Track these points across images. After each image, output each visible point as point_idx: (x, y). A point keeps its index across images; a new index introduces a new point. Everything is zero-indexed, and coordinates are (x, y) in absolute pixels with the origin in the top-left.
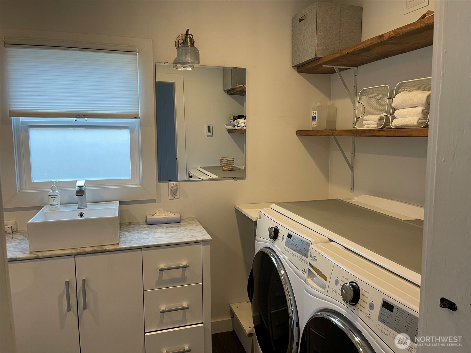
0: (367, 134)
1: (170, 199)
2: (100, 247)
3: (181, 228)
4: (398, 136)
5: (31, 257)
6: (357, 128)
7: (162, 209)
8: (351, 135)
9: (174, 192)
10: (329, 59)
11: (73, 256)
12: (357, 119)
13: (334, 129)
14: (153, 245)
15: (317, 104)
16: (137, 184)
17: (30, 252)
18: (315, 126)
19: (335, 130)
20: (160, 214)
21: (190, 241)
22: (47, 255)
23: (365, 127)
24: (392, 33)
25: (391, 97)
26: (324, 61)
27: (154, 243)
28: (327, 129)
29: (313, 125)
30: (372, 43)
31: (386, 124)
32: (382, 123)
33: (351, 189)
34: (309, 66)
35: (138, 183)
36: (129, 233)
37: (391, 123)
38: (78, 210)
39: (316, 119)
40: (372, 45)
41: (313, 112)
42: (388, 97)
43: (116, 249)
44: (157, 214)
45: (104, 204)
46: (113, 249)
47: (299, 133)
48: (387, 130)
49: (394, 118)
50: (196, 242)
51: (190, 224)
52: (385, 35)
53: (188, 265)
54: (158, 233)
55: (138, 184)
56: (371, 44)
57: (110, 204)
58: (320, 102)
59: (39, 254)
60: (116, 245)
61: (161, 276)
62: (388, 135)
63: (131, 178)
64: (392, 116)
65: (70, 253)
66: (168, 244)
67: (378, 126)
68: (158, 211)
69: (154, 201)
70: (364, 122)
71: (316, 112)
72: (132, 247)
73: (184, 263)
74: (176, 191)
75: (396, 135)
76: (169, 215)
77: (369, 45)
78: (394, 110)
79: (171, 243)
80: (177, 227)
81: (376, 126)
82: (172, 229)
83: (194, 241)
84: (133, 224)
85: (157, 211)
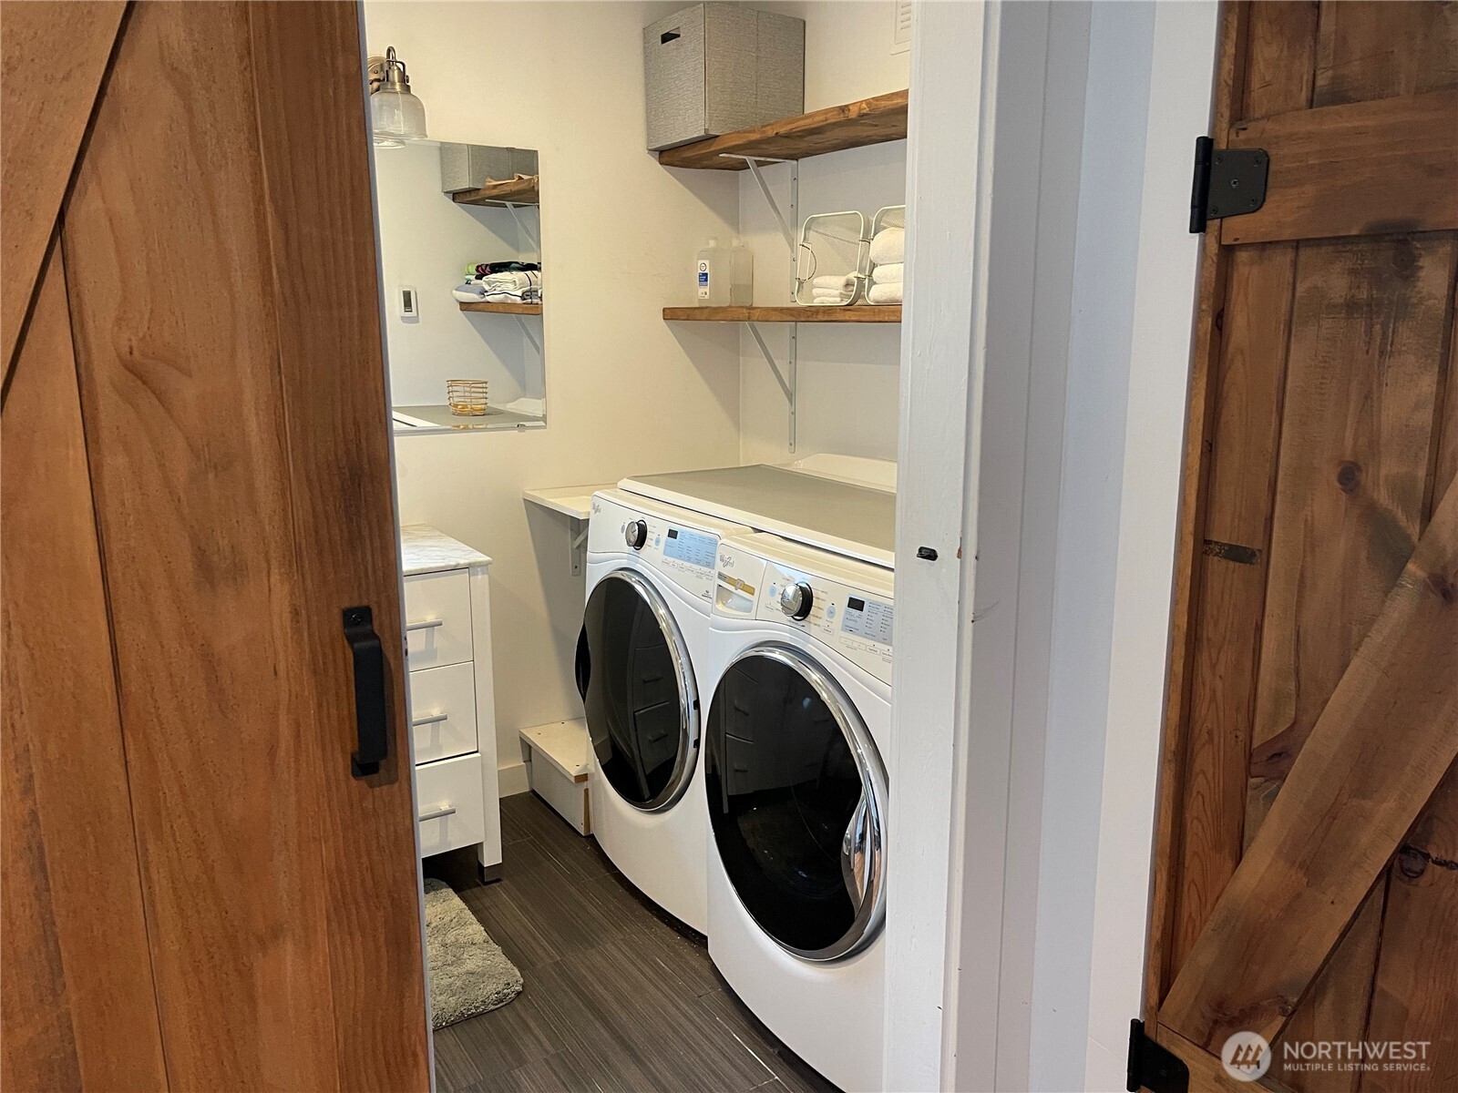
0: (820, 317)
4: (880, 322)
6: (801, 303)
8: (789, 319)
10: (737, 143)
12: (801, 283)
13: (749, 305)
15: (708, 244)
18: (707, 297)
19: (751, 308)
21: (443, 567)
23: (817, 302)
24: (864, 105)
25: (867, 240)
26: (726, 145)
28: (733, 305)
29: (700, 294)
30: (826, 120)
31: (858, 296)
32: (850, 293)
33: (791, 444)
34: (689, 154)
37: (868, 294)
39: (706, 280)
40: (827, 124)
41: (700, 262)
42: (861, 236)
47: (670, 314)
48: (860, 309)
49: (872, 283)
50: (456, 568)
52: (851, 107)
53: (439, 622)
56: (825, 123)
58: (716, 239)
62: (862, 319)
64: (869, 280)
67: (842, 300)
70: (815, 291)
71: (707, 263)
73: (432, 617)
75: (877, 319)
77: (821, 124)
78: (874, 266)
81: (839, 299)
83: (450, 566)
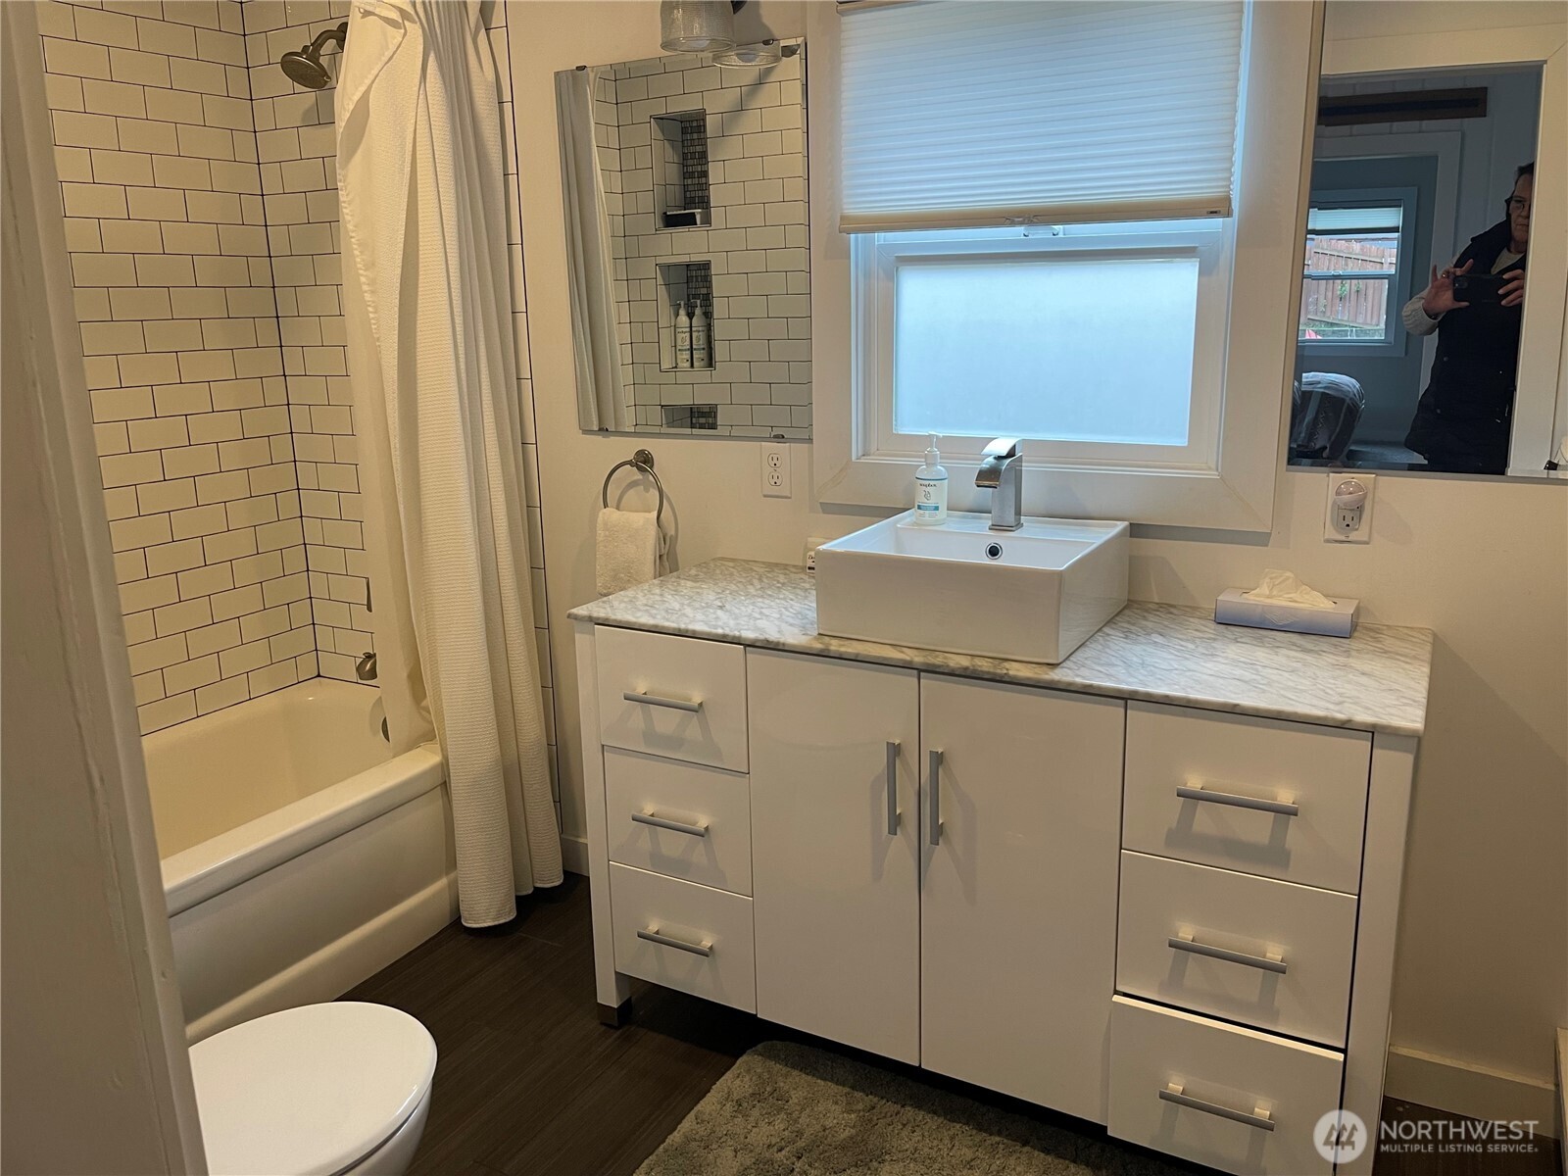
1: (1328, 541)
2: (997, 662)
3: (1331, 659)
5: (811, 648)
7: (1288, 574)
9: (1351, 515)
11: (915, 672)
14: (1167, 696)
16: (1206, 469)
17: (819, 634)
20: (1275, 593)
21: (1319, 718)
22: (850, 650)
27: (1176, 690)
35: (1213, 466)
36: (1126, 637)
38: (991, 533)
43: (1039, 681)
44: (1265, 589)
45: (1076, 525)
46: (1029, 679)
50: (1344, 727)
51: (1386, 652)
53: (1297, 809)
54: (1226, 658)
55: (1210, 469)
57: (1097, 529)
59: (831, 645)
60: (1045, 668)
61: (1187, 818)
63: (1186, 444)
65: (905, 661)
66: (1225, 705)
68: (1271, 579)
69: (1261, 539)
72: (1091, 686)
73: (1285, 797)
74: (1359, 509)
76: (1312, 603)
79: (1236, 705)
80: (1316, 652)
82: (1288, 657)
83: (1334, 719)
84: (1172, 610)
85: (1267, 580)
